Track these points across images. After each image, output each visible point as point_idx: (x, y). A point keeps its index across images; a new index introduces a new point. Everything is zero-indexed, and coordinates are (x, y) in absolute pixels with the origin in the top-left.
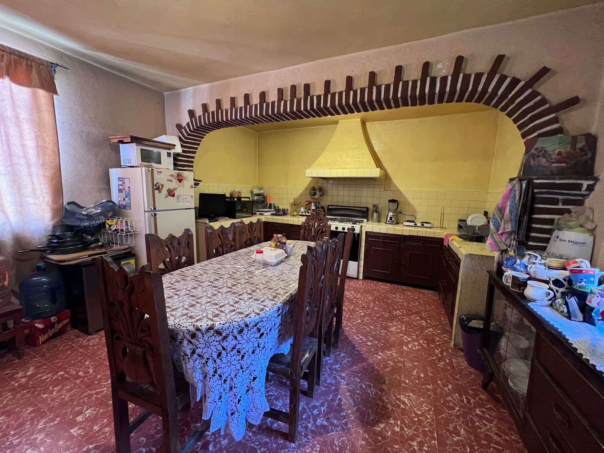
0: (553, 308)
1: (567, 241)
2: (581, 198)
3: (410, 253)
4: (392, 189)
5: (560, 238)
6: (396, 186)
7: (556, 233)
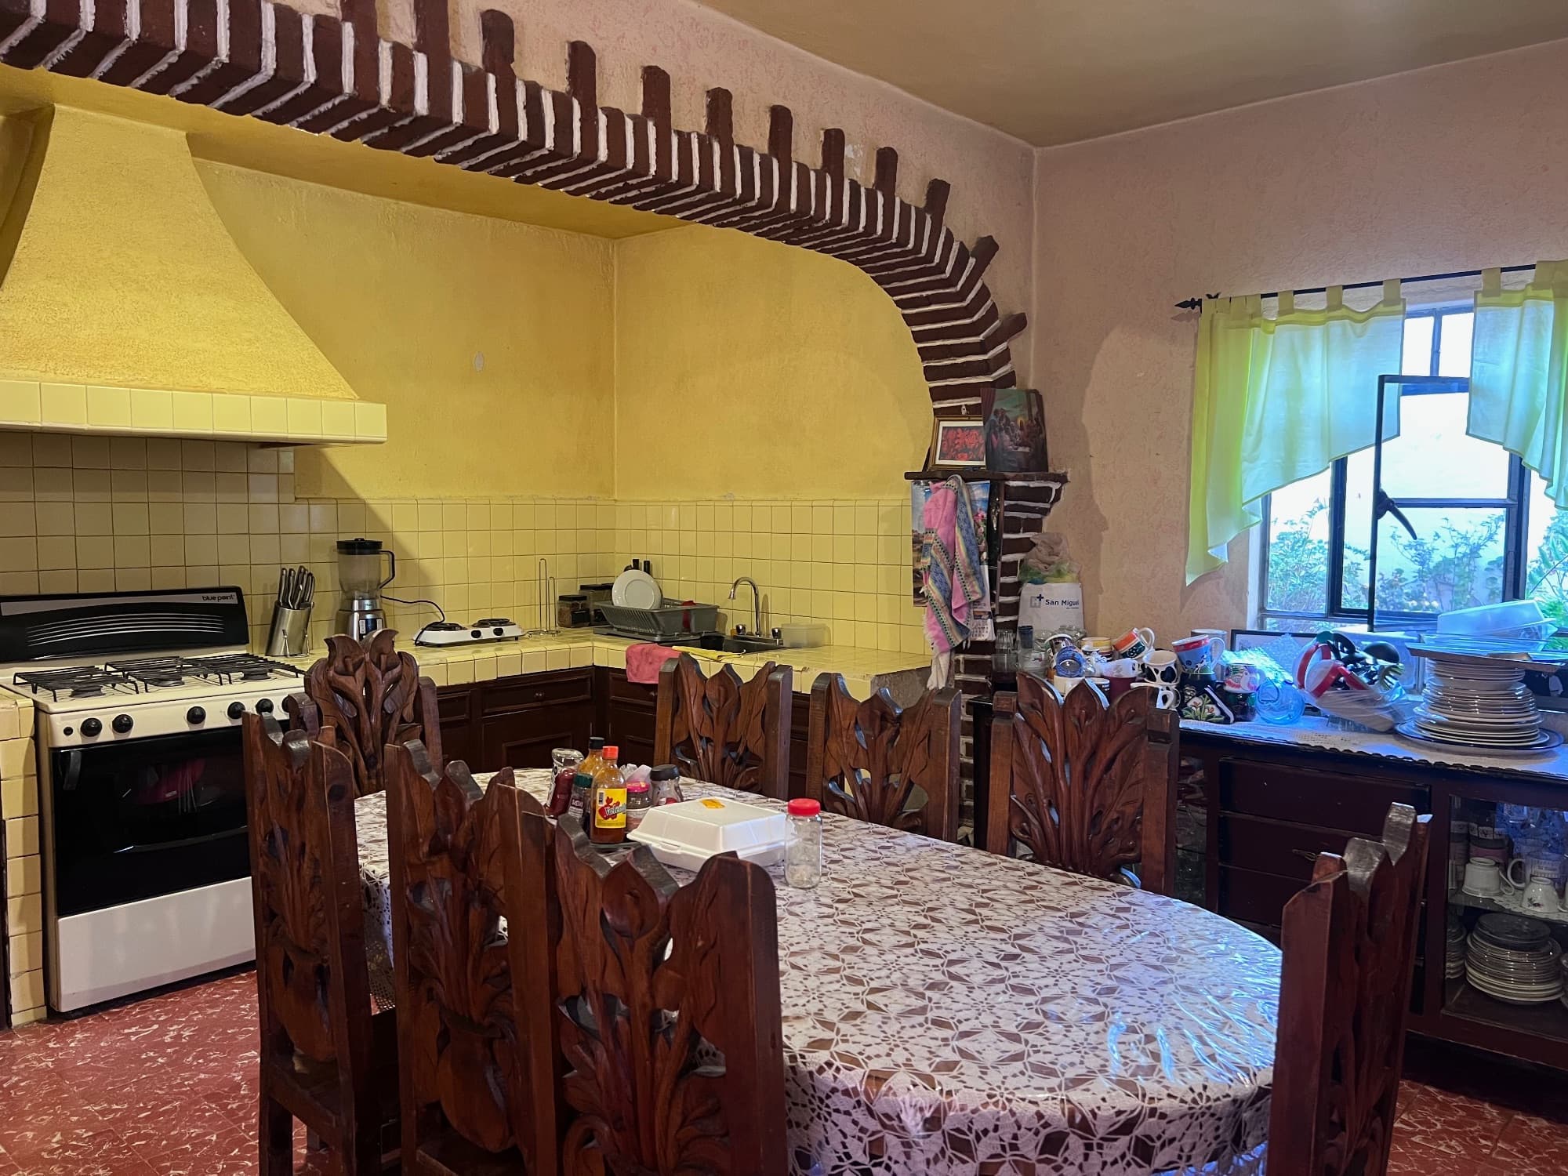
0: (1188, 718)
1: (1060, 603)
2: (1039, 516)
3: (509, 748)
4: (325, 493)
5: (1045, 598)
6: (342, 480)
7: (1029, 590)
